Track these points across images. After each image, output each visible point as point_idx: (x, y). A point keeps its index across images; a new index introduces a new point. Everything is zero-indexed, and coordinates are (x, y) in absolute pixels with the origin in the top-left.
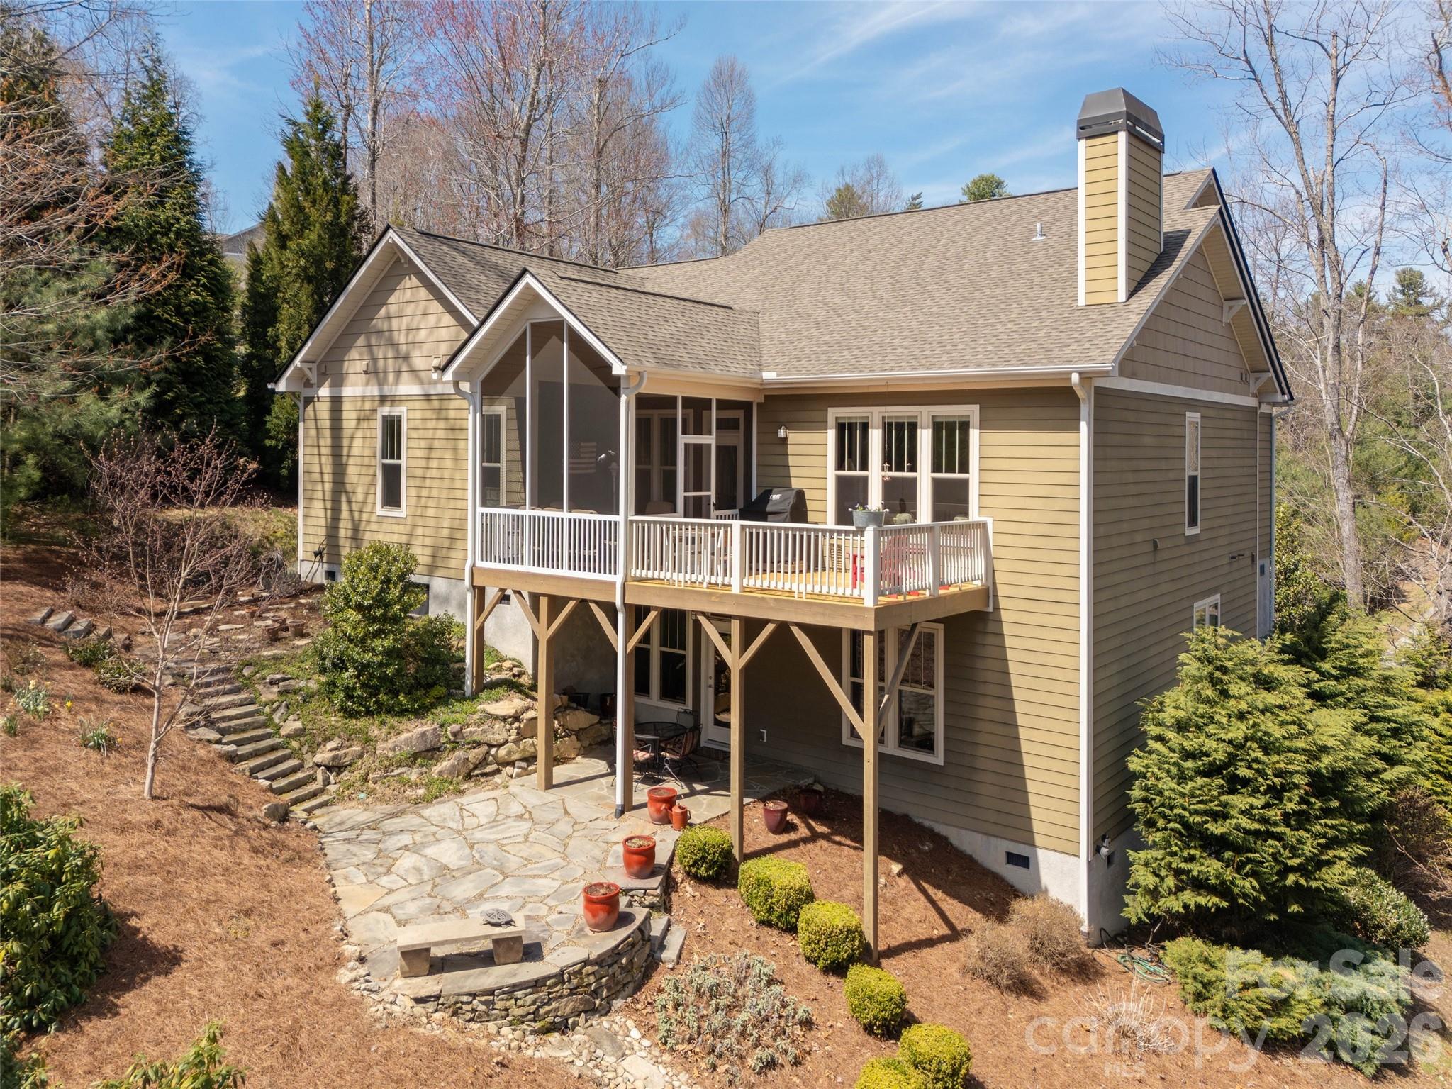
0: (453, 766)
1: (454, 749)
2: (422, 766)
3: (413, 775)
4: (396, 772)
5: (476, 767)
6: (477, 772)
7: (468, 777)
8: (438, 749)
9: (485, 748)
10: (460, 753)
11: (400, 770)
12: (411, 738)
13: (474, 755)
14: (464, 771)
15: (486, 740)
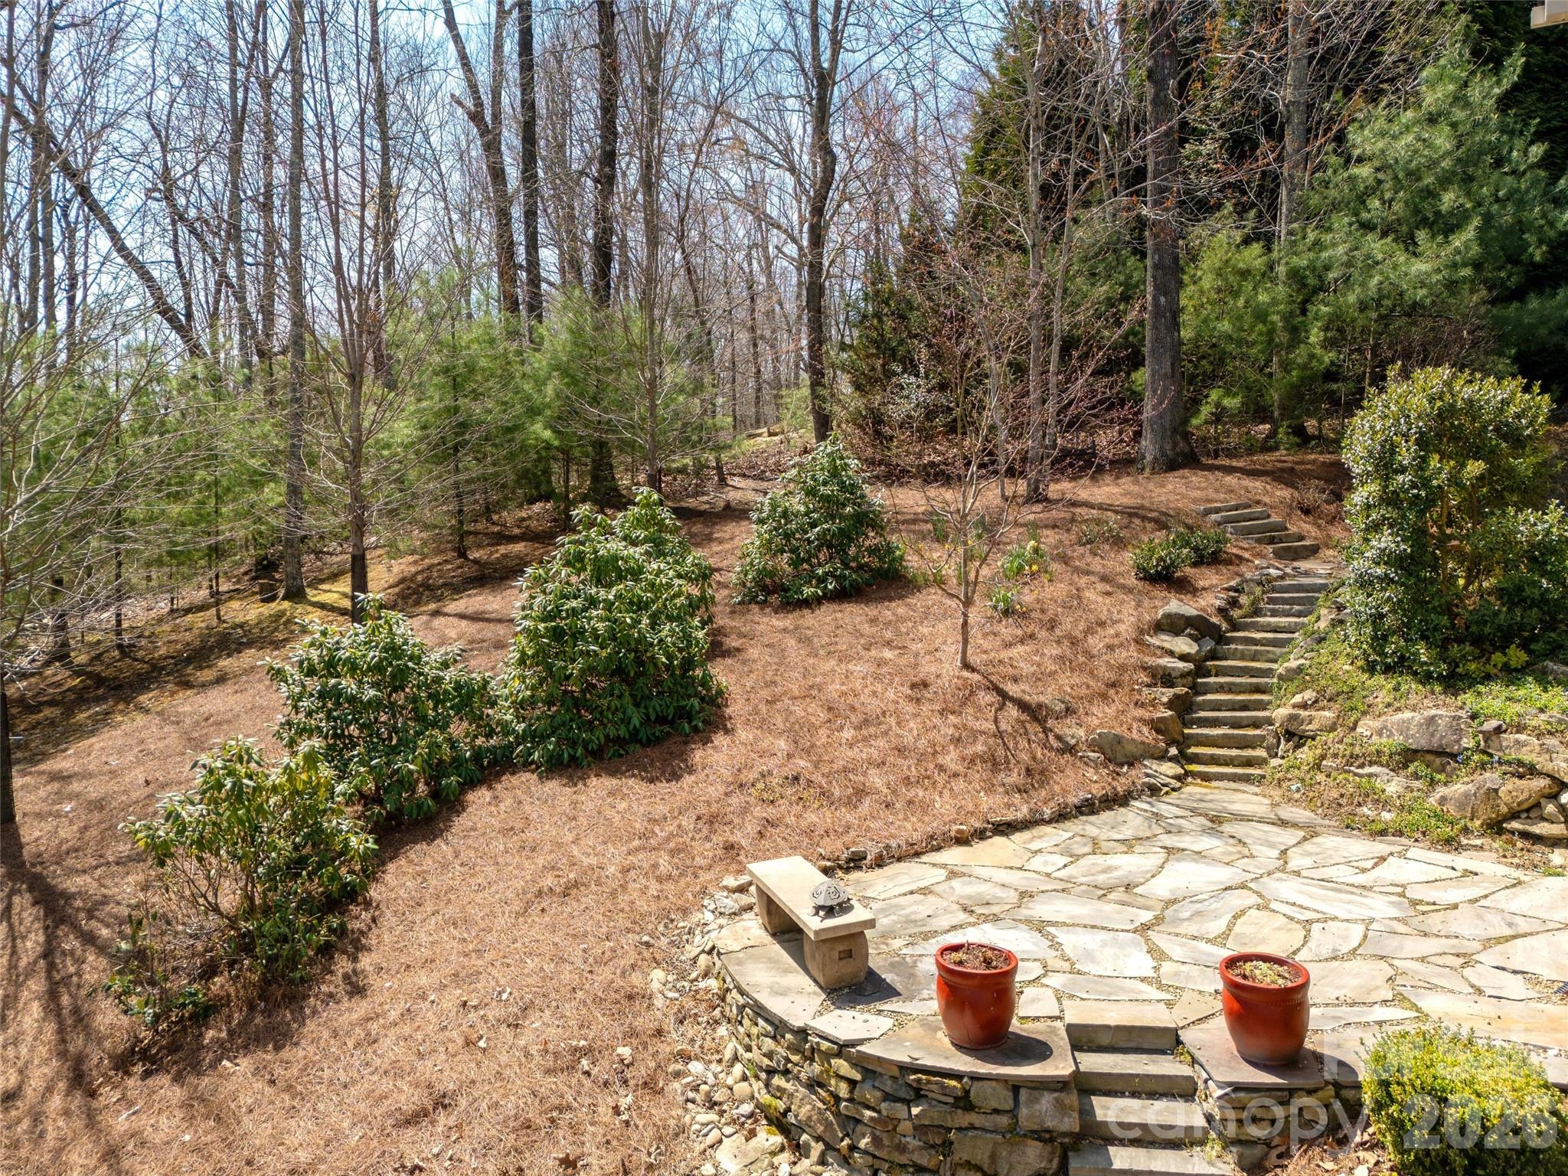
0: (1466, 795)
1: (1483, 766)
2: (1416, 776)
3: (1393, 785)
4: (1367, 770)
5: (1514, 816)
6: (1515, 825)
7: (1496, 827)
8: (1453, 756)
9: (1541, 783)
10: (1491, 778)
11: (1375, 769)
12: (1410, 721)
13: (1515, 790)
14: (1486, 814)
15: (1549, 767)
